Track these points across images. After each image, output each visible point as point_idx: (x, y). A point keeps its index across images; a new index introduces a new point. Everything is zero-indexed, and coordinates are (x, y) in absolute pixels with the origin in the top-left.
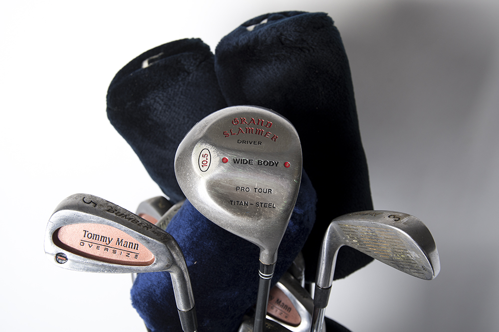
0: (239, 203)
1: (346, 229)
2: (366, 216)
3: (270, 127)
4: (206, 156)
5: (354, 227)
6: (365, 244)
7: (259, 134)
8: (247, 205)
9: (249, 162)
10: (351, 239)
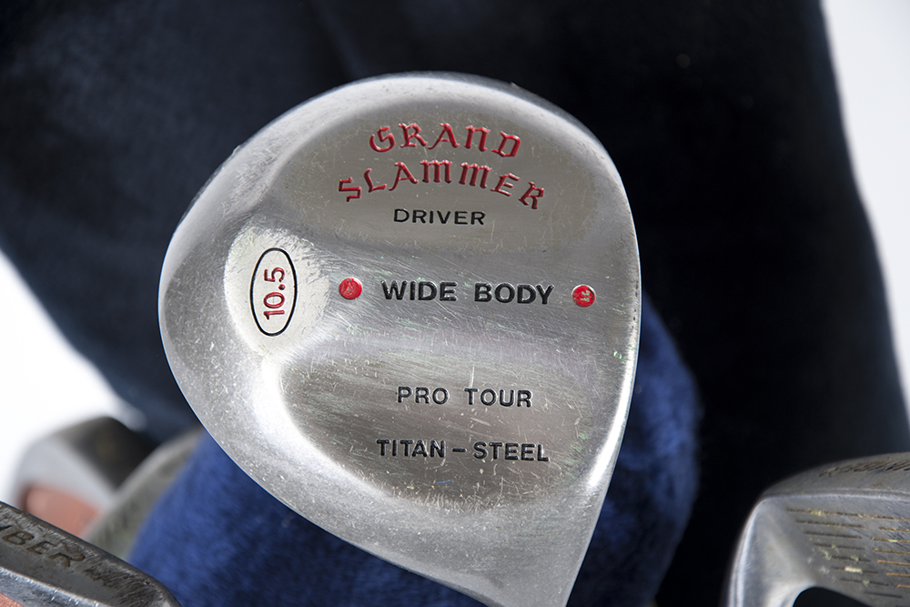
0: (411, 448)
1: (815, 527)
2: (892, 474)
3: (512, 154)
4: (278, 275)
5: (848, 520)
6: (891, 582)
7: (472, 183)
8: (441, 455)
9: (444, 293)
10: (837, 563)
